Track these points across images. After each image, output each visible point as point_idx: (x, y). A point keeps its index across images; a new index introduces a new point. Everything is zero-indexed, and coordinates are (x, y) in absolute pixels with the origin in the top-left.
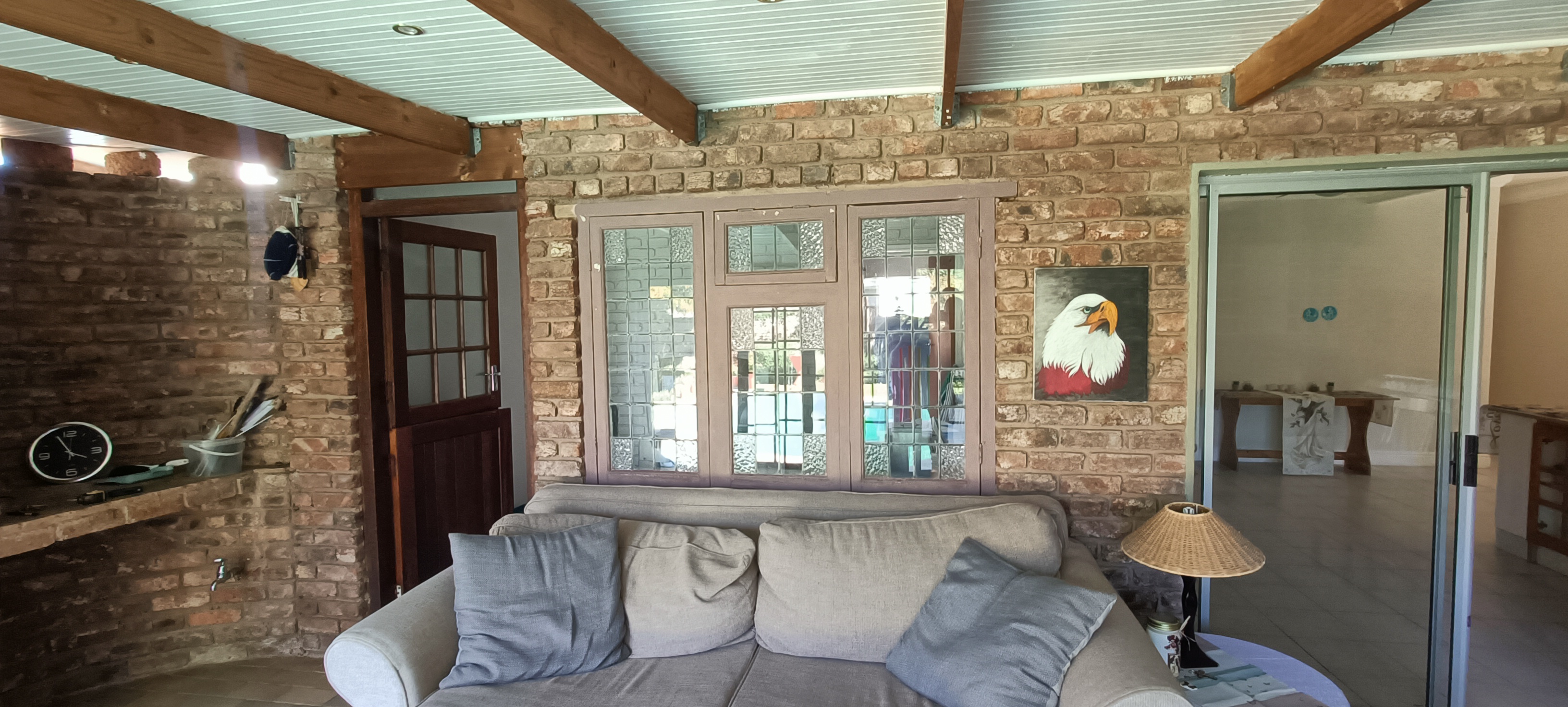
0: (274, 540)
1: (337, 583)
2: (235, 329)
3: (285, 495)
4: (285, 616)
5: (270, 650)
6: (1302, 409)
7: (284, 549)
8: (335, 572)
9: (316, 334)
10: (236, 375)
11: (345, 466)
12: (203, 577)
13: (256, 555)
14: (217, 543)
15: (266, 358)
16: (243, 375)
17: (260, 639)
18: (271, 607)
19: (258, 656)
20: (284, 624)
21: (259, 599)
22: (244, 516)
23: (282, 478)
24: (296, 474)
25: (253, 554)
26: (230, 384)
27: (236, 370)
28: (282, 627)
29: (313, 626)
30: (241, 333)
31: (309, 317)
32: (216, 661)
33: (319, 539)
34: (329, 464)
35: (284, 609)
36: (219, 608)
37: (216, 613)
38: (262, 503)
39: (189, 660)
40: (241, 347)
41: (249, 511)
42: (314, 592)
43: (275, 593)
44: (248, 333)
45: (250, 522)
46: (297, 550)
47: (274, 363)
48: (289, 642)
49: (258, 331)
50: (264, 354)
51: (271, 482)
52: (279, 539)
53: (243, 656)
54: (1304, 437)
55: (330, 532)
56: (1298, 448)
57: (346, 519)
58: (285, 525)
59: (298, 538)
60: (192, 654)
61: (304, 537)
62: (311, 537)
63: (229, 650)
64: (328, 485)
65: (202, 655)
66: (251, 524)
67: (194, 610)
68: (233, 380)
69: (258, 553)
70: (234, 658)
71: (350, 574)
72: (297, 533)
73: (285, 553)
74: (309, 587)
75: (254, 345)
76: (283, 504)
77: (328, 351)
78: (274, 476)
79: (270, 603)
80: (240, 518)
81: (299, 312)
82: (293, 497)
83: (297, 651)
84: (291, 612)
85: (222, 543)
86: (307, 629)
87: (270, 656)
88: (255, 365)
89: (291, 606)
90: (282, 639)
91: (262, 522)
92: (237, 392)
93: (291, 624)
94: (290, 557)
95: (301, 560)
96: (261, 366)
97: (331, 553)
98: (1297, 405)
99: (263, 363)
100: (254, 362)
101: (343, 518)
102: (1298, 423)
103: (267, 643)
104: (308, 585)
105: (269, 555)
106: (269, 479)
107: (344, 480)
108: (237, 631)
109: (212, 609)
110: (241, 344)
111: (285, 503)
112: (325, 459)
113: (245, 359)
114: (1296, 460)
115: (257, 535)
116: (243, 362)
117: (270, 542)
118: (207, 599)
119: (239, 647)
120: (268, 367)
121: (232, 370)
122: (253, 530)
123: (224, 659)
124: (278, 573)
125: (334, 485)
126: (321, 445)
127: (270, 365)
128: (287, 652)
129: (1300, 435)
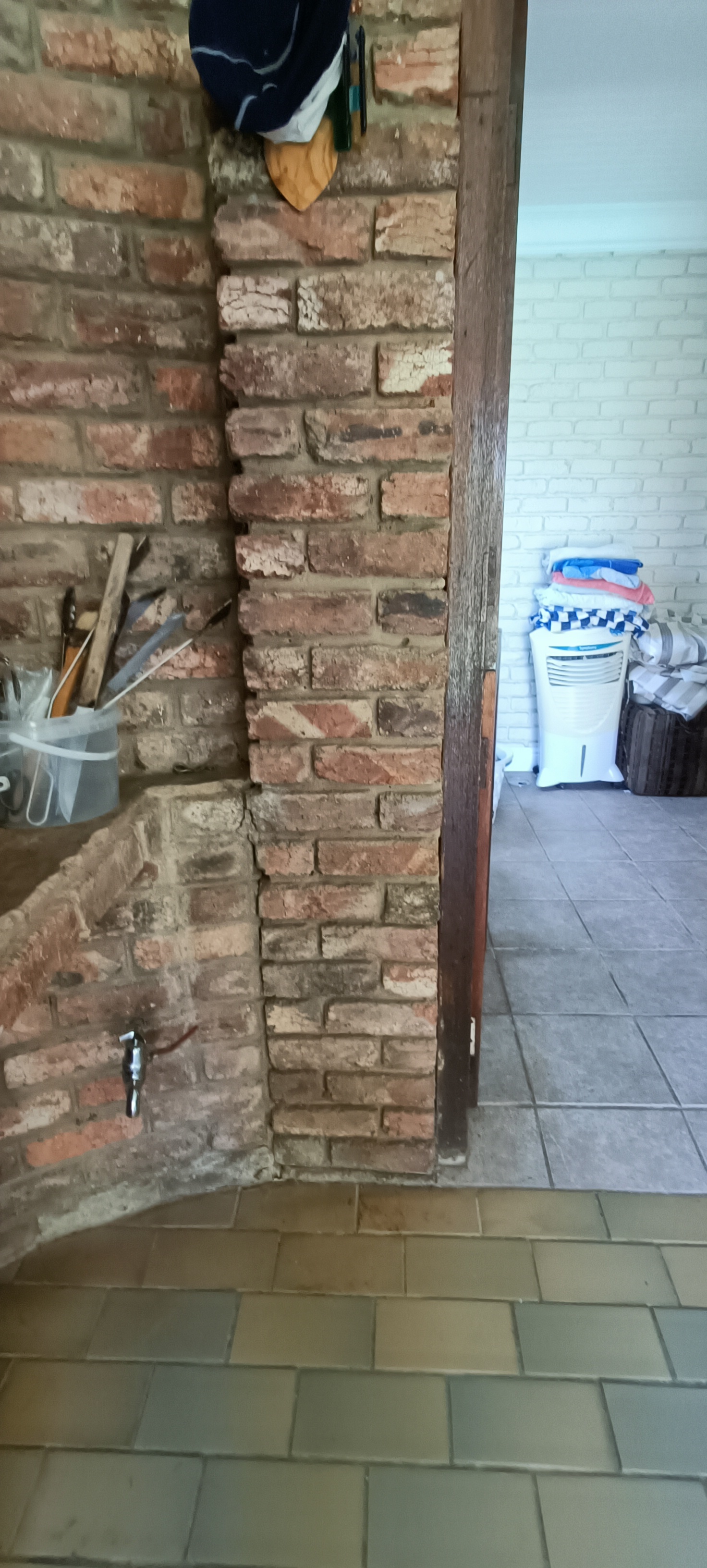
0: (215, 957)
1: (385, 1040)
2: (26, 371)
3: (239, 851)
4: (244, 1111)
5: (210, 1178)
7: (237, 974)
8: (378, 1016)
9: (352, 373)
10: (45, 524)
11: (422, 774)
12: (52, 1061)
13: (170, 995)
14: (77, 979)
15: (124, 472)
16: (65, 525)
17: (186, 1163)
18: (213, 1098)
19: (184, 1191)
20: (241, 1128)
21: (182, 1084)
22: (137, 908)
23: (230, 809)
24: (269, 798)
25: (164, 991)
26: (31, 551)
27: (46, 509)
28: (237, 1134)
29: (311, 1123)
30: (48, 387)
31: (331, 311)
32: (94, 1221)
33: (334, 948)
34: (377, 769)
35: (240, 1099)
36: (93, 1117)
37: (89, 1129)
38: (181, 873)
39: (38, 1231)
40: (51, 435)
41: (150, 896)
42: (316, 1061)
43: (220, 1068)
44: (68, 388)
45: (152, 920)
46: (270, 973)
47: (149, 488)
48: (253, 1158)
49: (97, 383)
50: (120, 459)
51: (199, 820)
52: (225, 953)
53: (156, 1198)
55: (367, 931)
57: (418, 902)
58: (240, 919)
59: (275, 947)
60: (41, 1220)
61: (292, 945)
62: (313, 944)
63: (122, 1196)
64: (369, 821)
65: (66, 1218)
66: (156, 926)
67: (37, 1134)
68: (39, 538)
69: (173, 987)
70: (134, 1206)
71: (415, 1020)
72: (269, 936)
73: (240, 983)
74: (304, 1050)
75: (90, 430)
76: (233, 872)
77: (392, 433)
78: (207, 805)
79: (208, 1090)
80: (127, 913)
81: (291, 295)
82: (261, 853)
83: (271, 1171)
84: (256, 1101)
85: (88, 978)
86: (296, 1131)
87: (212, 1188)
88: (96, 494)
89: (258, 1091)
90: (235, 1156)
91: (183, 918)
92: (53, 577)
93: (256, 1124)
94: (251, 989)
95: (284, 994)
96: (112, 495)
97: (366, 979)
99: (121, 487)
100: (94, 484)
101: (408, 899)
103: (202, 1166)
104: (299, 1047)
105: (199, 991)
106: (195, 812)
107: (416, 807)
108: (136, 1155)
109: (78, 1122)
110: (52, 423)
111: (239, 869)
112: (366, 758)
113: (67, 475)
115: (169, 949)
116: (61, 484)
117: (204, 961)
118: (66, 1105)
119: (146, 1182)
120: (133, 502)
121: (32, 511)
122: (159, 938)
123: (114, 1213)
124: (224, 1025)
125: (387, 821)
126: (353, 720)
127: (142, 494)
128: (247, 1176)
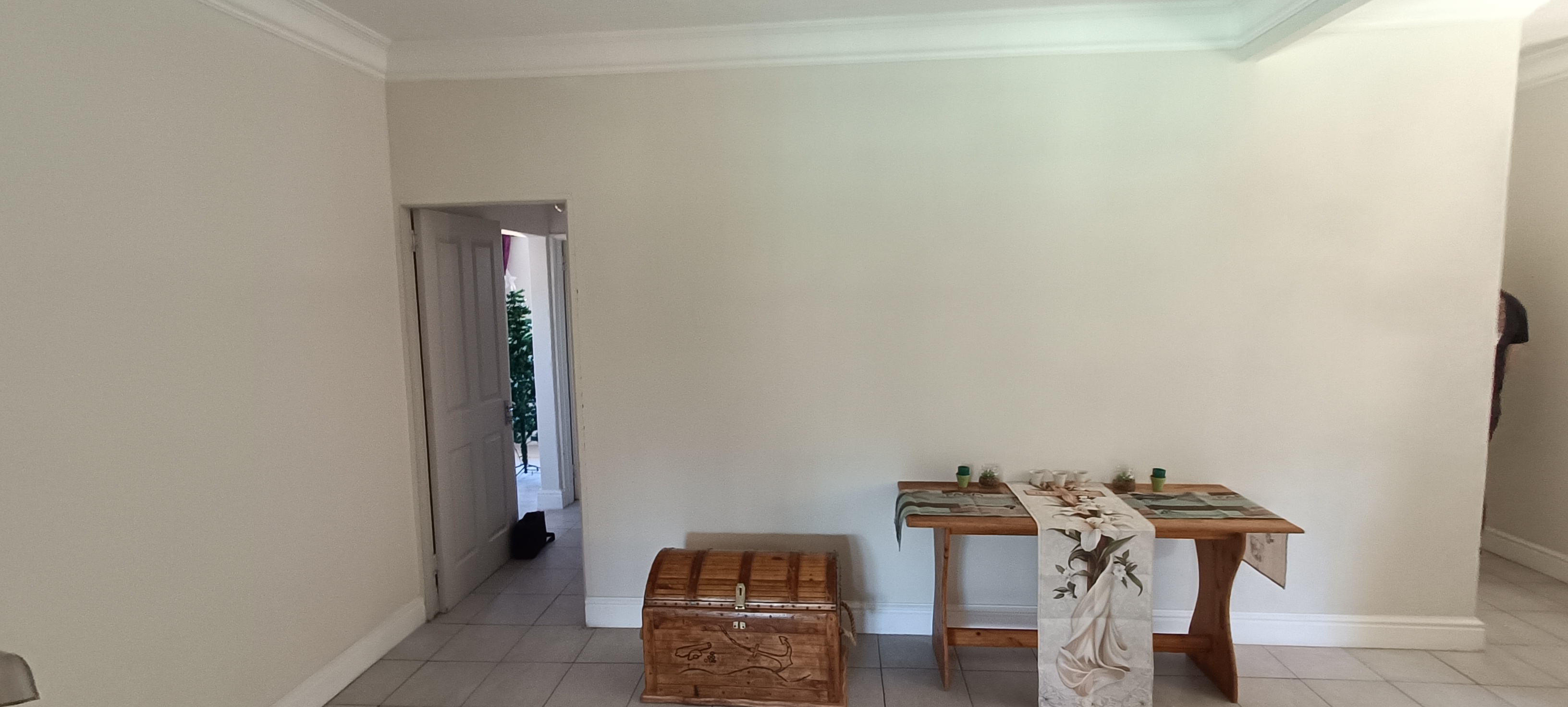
6: (1081, 554)
54: (1086, 621)
56: (1072, 647)
98: (1071, 545)
102: (1072, 587)
114: (1069, 675)
129: (1076, 615)
